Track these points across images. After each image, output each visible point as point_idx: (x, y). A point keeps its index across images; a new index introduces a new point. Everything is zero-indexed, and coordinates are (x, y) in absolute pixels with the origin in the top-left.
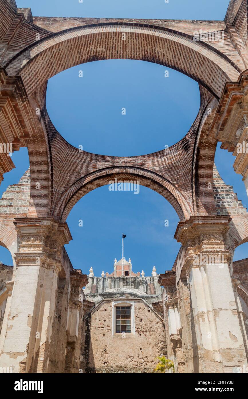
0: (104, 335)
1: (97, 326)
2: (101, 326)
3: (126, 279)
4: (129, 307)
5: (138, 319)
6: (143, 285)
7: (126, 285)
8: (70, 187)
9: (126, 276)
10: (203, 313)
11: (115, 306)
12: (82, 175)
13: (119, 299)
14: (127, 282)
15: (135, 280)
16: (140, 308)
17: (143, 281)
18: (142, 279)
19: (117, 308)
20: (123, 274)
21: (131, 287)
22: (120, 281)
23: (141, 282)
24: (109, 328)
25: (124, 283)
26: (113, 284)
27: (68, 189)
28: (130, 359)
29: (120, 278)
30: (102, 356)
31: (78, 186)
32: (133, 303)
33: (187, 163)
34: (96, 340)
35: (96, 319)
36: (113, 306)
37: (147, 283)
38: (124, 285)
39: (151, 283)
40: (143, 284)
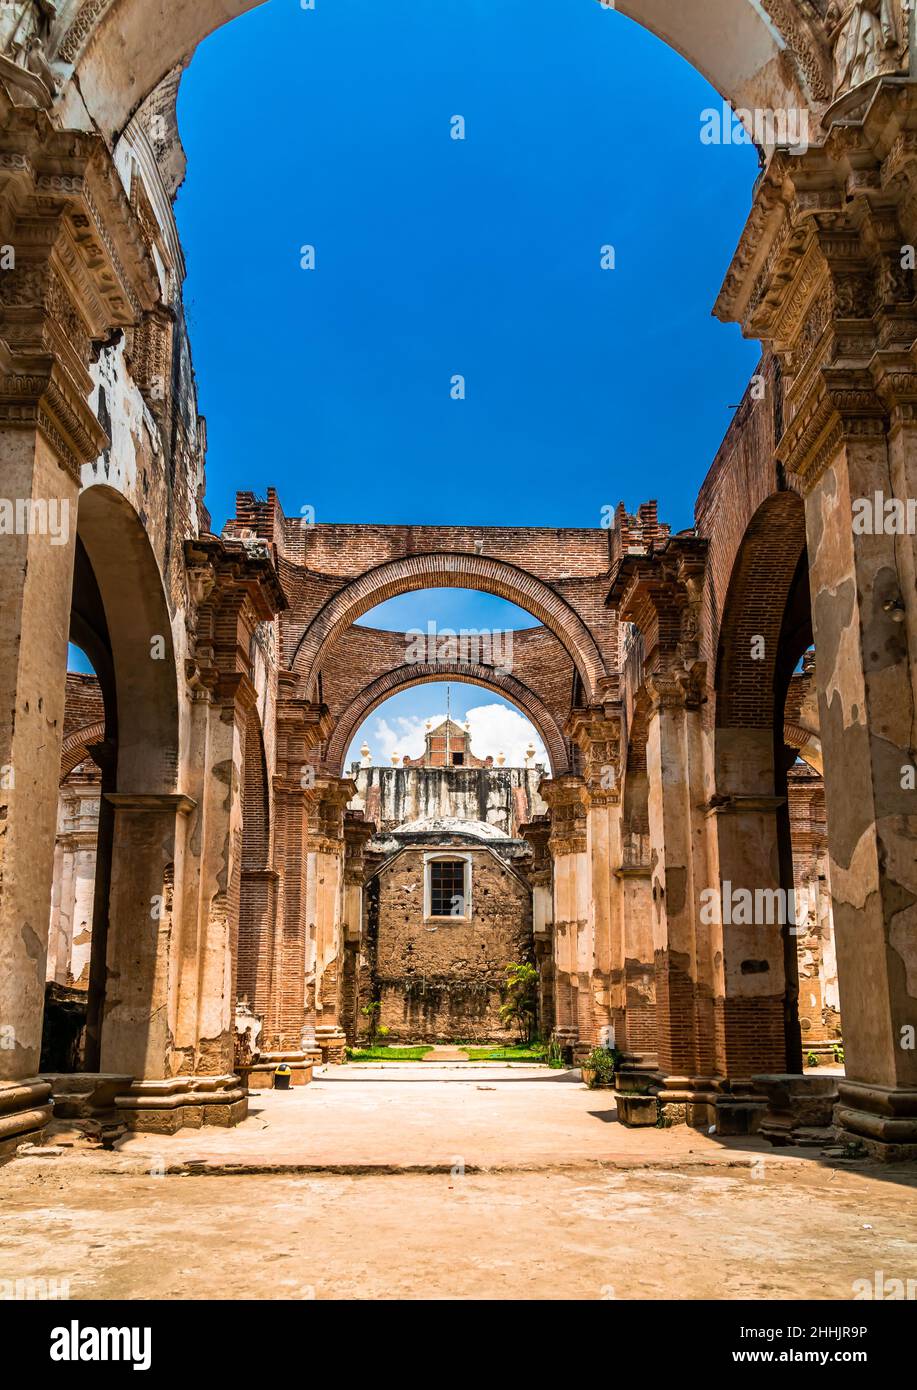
0: (407, 919)
1: (392, 901)
2: (400, 901)
3: (456, 774)
4: (461, 864)
5: (478, 890)
6: (500, 791)
7: (457, 791)
8: (352, 702)
9: (458, 767)
10: (565, 923)
11: (429, 862)
12: (373, 678)
13: (439, 848)
14: (457, 783)
15: (480, 777)
16: (484, 868)
17: (499, 779)
18: (497, 776)
19: (434, 865)
20: (449, 760)
21: (467, 794)
22: (440, 779)
23: (495, 782)
24: (417, 907)
25: (450, 783)
26: (422, 786)
27: (347, 708)
28: (460, 964)
29: (440, 771)
30: (403, 958)
31: (365, 700)
32: (467, 856)
33: (566, 668)
34: (391, 928)
35: (389, 888)
36: (425, 862)
37: (510, 786)
38: (450, 791)
39: (520, 785)
40: (499, 788)
